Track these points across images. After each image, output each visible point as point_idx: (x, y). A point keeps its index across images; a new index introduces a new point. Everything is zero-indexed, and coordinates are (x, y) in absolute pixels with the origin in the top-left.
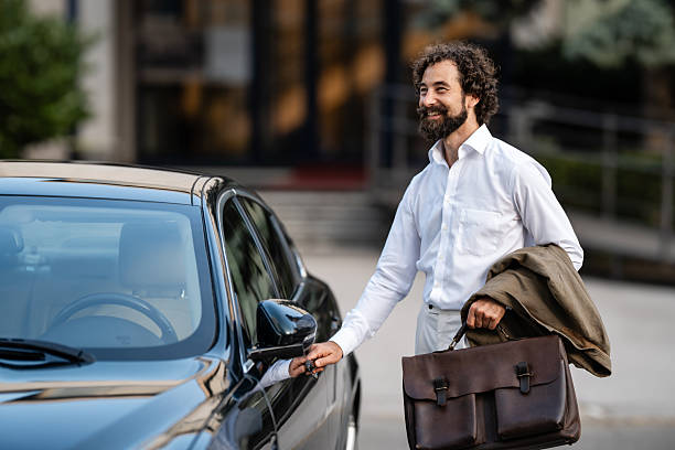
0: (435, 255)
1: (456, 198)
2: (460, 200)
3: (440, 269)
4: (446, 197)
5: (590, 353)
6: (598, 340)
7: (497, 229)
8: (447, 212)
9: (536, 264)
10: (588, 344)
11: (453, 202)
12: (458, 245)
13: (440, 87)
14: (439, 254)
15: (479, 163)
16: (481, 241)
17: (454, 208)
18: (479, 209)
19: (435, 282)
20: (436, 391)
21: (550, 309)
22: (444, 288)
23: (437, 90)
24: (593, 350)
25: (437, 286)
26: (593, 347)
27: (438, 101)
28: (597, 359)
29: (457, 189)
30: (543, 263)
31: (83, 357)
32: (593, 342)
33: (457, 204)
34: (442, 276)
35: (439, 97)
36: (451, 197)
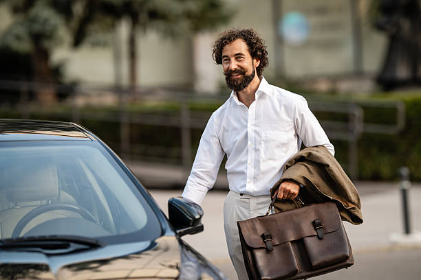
0: (246, 162)
1: (255, 125)
2: (258, 126)
3: (250, 171)
4: (249, 125)
5: (352, 210)
6: (356, 202)
7: (286, 142)
8: (251, 134)
9: (317, 158)
10: (350, 204)
11: (253, 128)
12: (262, 155)
13: (238, 57)
14: (249, 162)
15: (267, 101)
16: (276, 151)
17: (256, 132)
18: (273, 131)
19: (248, 180)
20: (264, 242)
21: (327, 184)
22: (254, 182)
23: (236, 58)
24: (354, 208)
25: (249, 182)
26: (353, 206)
27: (239, 66)
28: (356, 213)
29: (255, 119)
30: (322, 156)
31: (99, 243)
32: (353, 203)
33: (257, 129)
34: (253, 176)
35: (239, 64)
36: (252, 125)
